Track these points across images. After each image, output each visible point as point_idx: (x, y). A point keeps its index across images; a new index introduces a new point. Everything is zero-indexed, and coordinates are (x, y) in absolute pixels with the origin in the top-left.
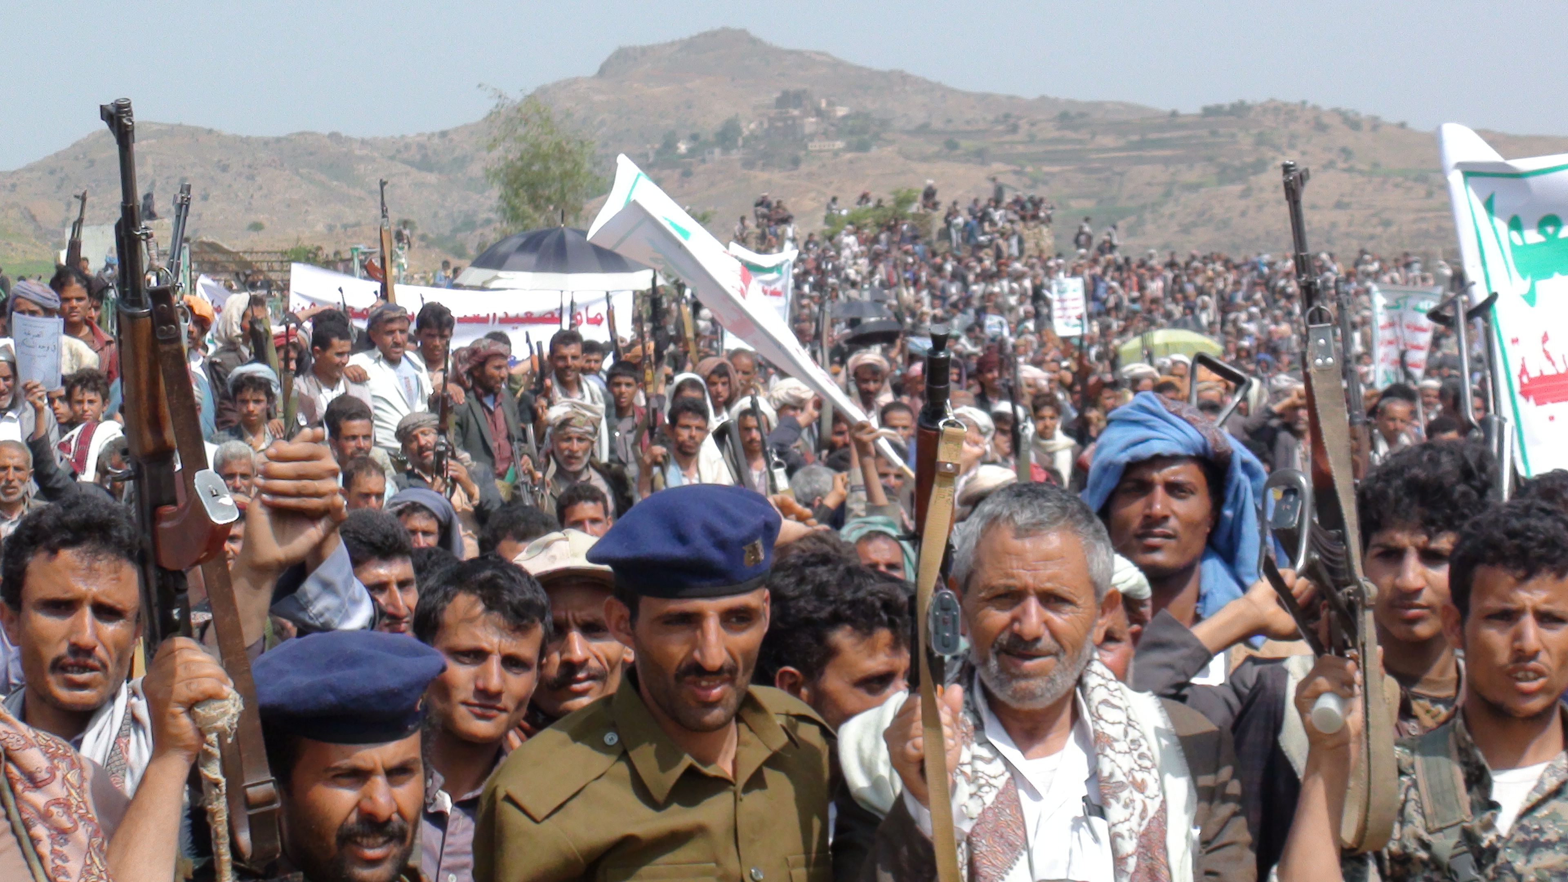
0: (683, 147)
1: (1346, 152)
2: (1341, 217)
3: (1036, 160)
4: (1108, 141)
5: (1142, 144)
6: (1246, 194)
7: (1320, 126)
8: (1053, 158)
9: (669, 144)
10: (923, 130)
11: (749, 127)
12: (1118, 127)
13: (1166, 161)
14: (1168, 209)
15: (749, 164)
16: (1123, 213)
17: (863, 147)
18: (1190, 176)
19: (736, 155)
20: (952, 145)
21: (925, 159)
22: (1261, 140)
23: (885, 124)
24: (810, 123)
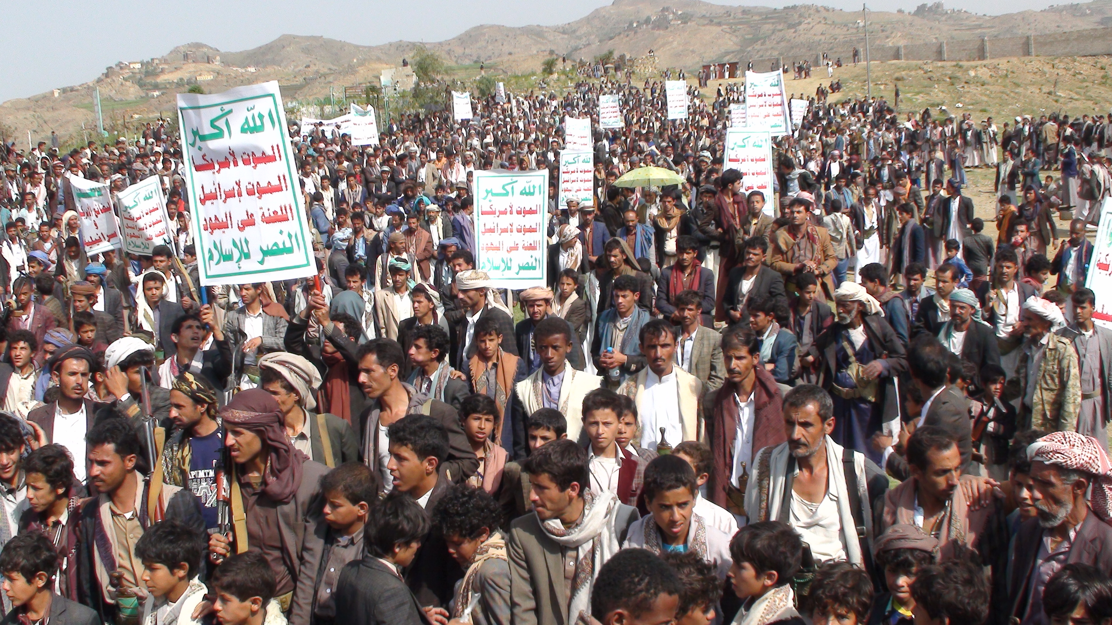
0: (635, 25)
1: (825, 19)
2: (823, 38)
3: (736, 24)
4: (756, 18)
5: (766, 18)
6: (795, 32)
7: (818, 11)
8: (741, 23)
9: (631, 24)
10: (703, 17)
11: (653, 18)
12: (760, 14)
13: (773, 23)
14: (773, 37)
15: (653, 29)
16: (760, 39)
17: (685, 23)
18: (780, 27)
19: (650, 26)
20: (711, 21)
21: (704, 25)
22: (800, 16)
23: (692, 16)
24: (671, 16)
